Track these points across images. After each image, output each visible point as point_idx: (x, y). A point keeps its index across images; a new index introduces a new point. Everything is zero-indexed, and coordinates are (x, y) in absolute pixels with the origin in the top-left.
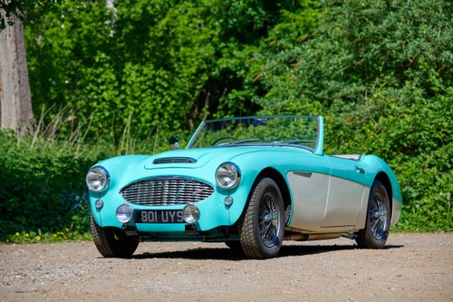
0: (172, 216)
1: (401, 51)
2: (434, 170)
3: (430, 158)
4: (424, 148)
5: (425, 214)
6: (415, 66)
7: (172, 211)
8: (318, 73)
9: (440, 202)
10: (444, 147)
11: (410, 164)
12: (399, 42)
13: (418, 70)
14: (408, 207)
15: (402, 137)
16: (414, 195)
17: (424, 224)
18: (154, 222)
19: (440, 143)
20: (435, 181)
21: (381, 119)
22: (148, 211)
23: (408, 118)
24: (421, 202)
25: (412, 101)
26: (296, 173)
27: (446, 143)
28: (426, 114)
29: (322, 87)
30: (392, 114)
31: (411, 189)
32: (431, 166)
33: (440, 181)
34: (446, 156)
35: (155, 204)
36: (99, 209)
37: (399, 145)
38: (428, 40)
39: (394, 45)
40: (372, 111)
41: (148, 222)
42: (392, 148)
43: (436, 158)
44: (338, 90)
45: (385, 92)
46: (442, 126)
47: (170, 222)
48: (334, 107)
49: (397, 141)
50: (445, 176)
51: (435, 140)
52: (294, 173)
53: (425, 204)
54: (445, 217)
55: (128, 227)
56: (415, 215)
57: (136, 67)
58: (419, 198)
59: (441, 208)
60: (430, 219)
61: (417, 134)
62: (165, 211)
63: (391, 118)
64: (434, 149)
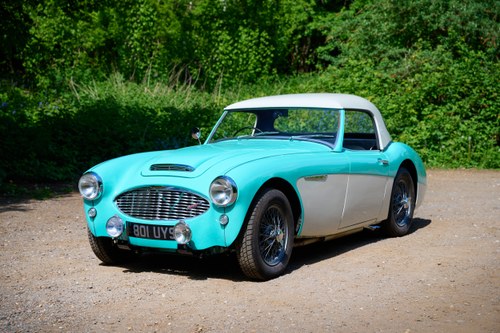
0: (165, 233)
1: (434, 22)
2: (458, 118)
3: (455, 108)
4: (450, 99)
5: (450, 153)
6: (445, 34)
7: (164, 227)
8: (371, 37)
9: (462, 144)
10: (467, 98)
11: (438, 111)
12: (432, 14)
13: (447, 36)
14: (437, 147)
15: (434, 89)
16: (442, 137)
17: (449, 161)
18: (146, 238)
19: (463, 96)
20: (458, 126)
21: (417, 75)
22: (139, 224)
23: (438, 75)
24: (447, 143)
25: (442, 62)
26: (308, 178)
27: (468, 96)
28: (453, 71)
29: (374, 49)
30: (426, 71)
31: (439, 133)
32: (456, 114)
33: (463, 127)
34: (468, 107)
35: (148, 217)
36: (93, 218)
37: (431, 97)
38: (457, 13)
39: (428, 17)
40: (410, 69)
41: (140, 237)
42: (425, 99)
43: (460, 107)
44: (384, 52)
45: (420, 53)
46: (465, 82)
47: (162, 238)
48: (382, 65)
49: (428, 93)
50: (466, 122)
51: (459, 93)
52: (307, 179)
53: (450, 145)
54: (466, 156)
55: (119, 240)
56: (441, 154)
57: (246, 30)
58: (446, 139)
59: (463, 149)
60: (454, 158)
61: (445, 88)
62: (157, 226)
63: (425, 74)
64: (458, 100)
